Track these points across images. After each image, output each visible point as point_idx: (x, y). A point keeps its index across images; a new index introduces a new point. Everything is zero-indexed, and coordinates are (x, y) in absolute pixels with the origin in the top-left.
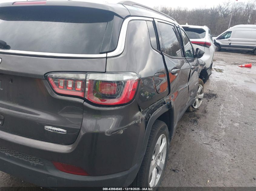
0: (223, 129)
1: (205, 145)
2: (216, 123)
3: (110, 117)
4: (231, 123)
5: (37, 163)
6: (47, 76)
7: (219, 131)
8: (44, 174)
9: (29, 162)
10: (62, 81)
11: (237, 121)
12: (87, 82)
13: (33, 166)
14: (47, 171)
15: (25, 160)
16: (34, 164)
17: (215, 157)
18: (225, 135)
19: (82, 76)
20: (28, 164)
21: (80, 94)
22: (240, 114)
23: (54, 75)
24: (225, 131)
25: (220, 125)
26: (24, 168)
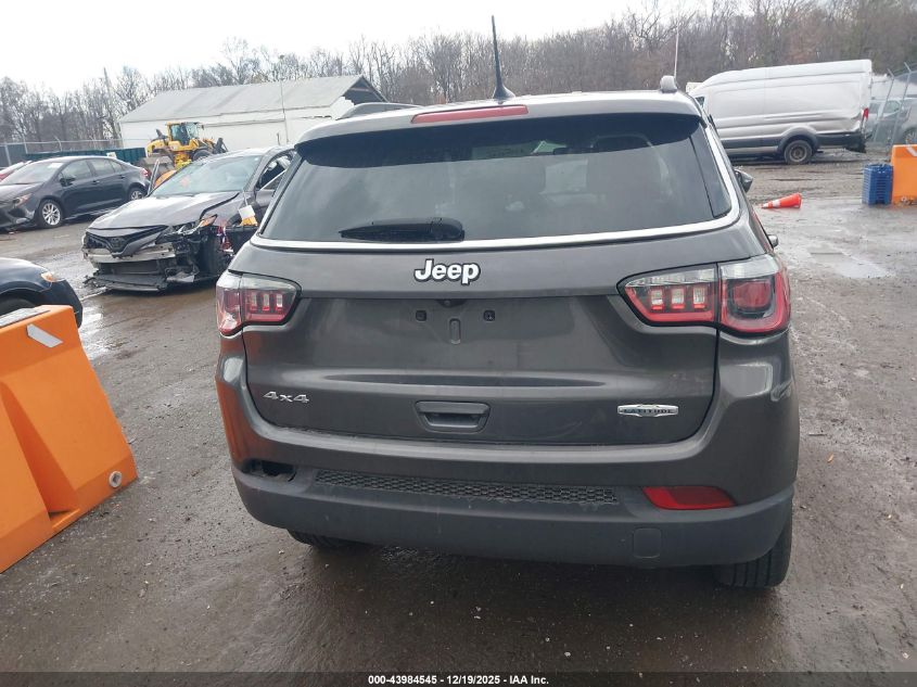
0: (834, 390)
1: (816, 438)
2: (808, 379)
3: (744, 363)
4: (844, 371)
5: (603, 503)
6: (624, 287)
7: (828, 400)
8: (625, 524)
9: (578, 505)
10: (659, 293)
11: (859, 365)
12: (724, 288)
13: (590, 511)
14: (630, 515)
15: (564, 502)
16: (591, 507)
17: (859, 461)
18: (850, 406)
19: (706, 275)
20: (575, 510)
21: (708, 316)
22: (853, 344)
23: (637, 283)
24: (843, 395)
25: (822, 383)
26: (567, 523)
